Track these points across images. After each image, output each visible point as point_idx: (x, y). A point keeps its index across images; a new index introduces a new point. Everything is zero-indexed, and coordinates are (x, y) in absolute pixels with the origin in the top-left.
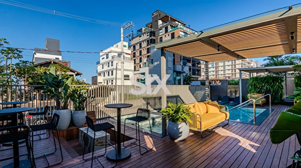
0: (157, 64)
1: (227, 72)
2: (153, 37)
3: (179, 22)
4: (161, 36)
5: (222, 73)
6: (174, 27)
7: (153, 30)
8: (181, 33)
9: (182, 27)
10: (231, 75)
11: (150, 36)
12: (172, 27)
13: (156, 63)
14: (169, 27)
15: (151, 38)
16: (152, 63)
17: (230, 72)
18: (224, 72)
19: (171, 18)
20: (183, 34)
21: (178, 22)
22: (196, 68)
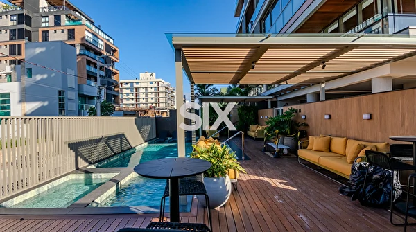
0: (42, 79)
1: (150, 101)
2: (25, 27)
3: (83, 15)
4: (45, 29)
5: (144, 101)
6: (73, 20)
7: (25, 12)
8: (87, 33)
9: (88, 23)
10: (154, 105)
11: (19, 23)
12: (69, 19)
13: (39, 77)
14: (63, 17)
15: (21, 27)
16: (30, 76)
17: (153, 101)
18: (147, 101)
19: (68, 4)
20: (91, 36)
21: (80, 13)
22: (112, 92)
